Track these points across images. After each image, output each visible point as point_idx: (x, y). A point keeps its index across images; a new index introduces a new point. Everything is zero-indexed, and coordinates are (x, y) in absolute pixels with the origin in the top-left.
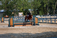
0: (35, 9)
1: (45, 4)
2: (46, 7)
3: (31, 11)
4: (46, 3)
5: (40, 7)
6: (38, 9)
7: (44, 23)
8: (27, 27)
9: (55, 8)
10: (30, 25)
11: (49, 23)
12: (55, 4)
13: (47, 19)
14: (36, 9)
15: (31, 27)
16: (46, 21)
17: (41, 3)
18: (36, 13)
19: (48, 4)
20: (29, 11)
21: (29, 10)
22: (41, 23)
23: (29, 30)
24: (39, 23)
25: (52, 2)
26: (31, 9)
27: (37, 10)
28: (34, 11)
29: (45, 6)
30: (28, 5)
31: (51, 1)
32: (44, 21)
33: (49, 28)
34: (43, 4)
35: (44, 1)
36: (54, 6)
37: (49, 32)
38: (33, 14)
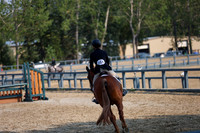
0: (28, 38)
1: (68, 21)
2: (69, 32)
3: (16, 47)
4: (69, 17)
5: (47, 33)
6: (41, 38)
7: (67, 90)
8: (4, 108)
9: (105, 33)
10: (14, 102)
11: (82, 90)
12: (102, 18)
13: (78, 77)
14: (32, 41)
15: (17, 109)
16: (72, 82)
17: (51, 17)
18: (36, 55)
19: (79, 20)
20: (7, 47)
21: (8, 43)
22: (55, 90)
23: (11, 121)
24: (48, 90)
25: (93, 12)
26: (15, 39)
27: (36, 44)
28: (24, 46)
29: (66, 26)
30: (2, 24)
31: (88, 8)
32: (65, 84)
33: (85, 108)
34: (57, 18)
35: (61, 10)
36: (98, 24)
37: (84, 124)
38: (22, 57)
